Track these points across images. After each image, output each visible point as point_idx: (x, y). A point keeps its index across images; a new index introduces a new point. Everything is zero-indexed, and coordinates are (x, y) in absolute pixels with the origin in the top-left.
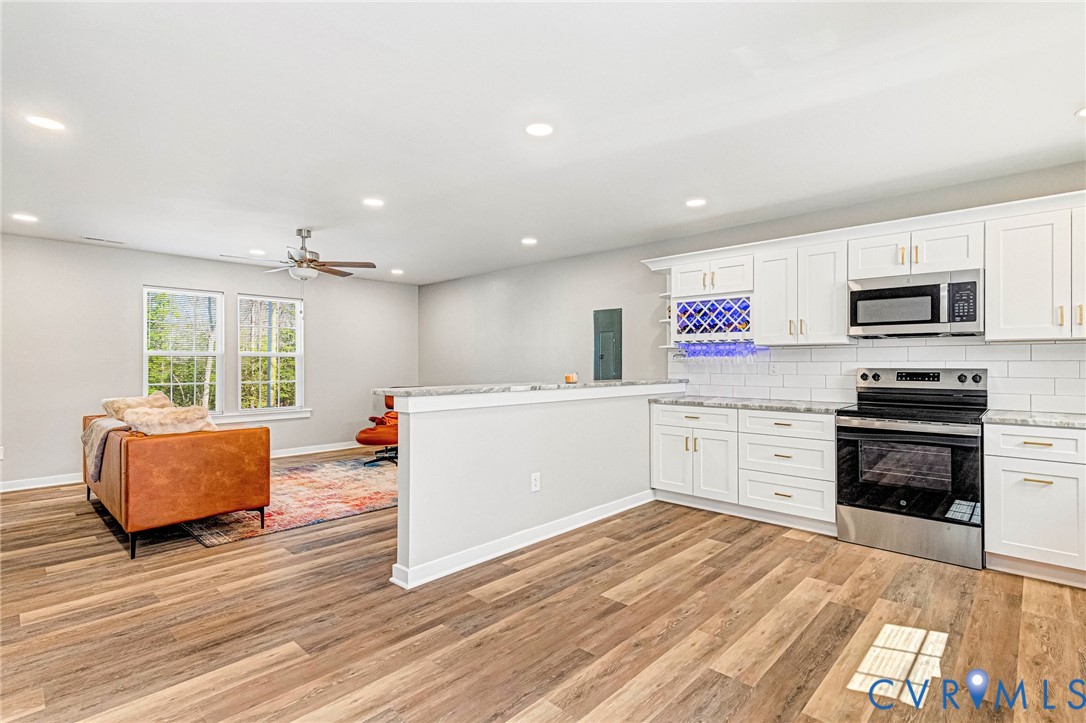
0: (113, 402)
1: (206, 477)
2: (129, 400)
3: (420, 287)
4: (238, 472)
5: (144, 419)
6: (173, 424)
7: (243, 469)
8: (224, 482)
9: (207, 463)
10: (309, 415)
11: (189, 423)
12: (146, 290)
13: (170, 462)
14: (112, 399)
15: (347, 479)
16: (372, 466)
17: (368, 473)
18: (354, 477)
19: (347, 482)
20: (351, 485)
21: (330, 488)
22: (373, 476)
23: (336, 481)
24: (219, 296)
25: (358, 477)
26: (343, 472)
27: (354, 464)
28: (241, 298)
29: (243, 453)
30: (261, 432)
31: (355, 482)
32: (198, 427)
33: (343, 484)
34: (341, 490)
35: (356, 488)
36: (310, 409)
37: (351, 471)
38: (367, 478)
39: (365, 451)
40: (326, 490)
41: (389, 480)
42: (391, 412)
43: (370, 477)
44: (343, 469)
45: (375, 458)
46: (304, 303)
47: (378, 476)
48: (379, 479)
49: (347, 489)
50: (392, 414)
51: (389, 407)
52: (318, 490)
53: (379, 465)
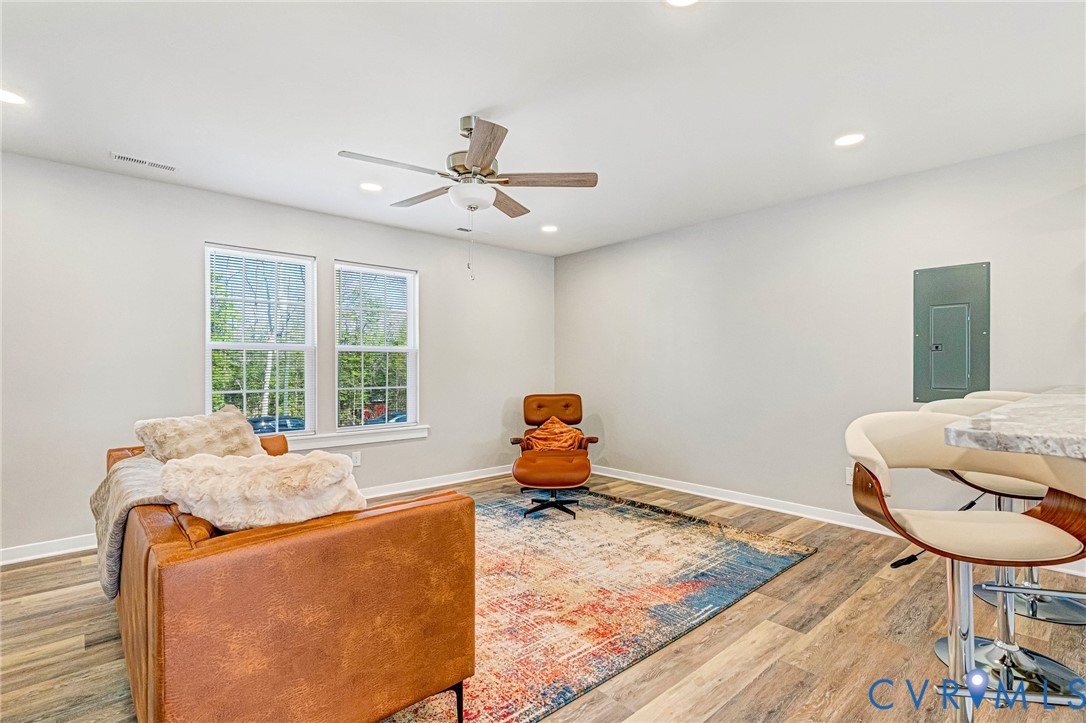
0: (154, 427)
1: (353, 635)
2: (183, 422)
3: (557, 259)
4: (417, 610)
5: (205, 488)
6: (273, 499)
7: (428, 600)
8: (390, 641)
9: (354, 599)
10: (426, 435)
11: (309, 497)
12: (210, 250)
13: (270, 610)
14: (152, 421)
15: (520, 548)
16: (536, 517)
17: (543, 534)
18: (528, 543)
19: (526, 557)
20: (538, 565)
21: (509, 573)
22: (556, 542)
23: (505, 553)
24: (309, 262)
25: (533, 543)
26: (502, 531)
27: (505, 512)
28: (338, 266)
29: (428, 562)
30: (461, 509)
31: (539, 557)
32: (331, 503)
33: (523, 563)
34: (532, 579)
35: (554, 575)
36: (428, 426)
37: (513, 529)
38: (551, 548)
39: (500, 485)
40: (506, 578)
41: (593, 554)
42: (535, 430)
43: (554, 545)
44: (495, 522)
45: (536, 504)
46: (417, 276)
47: (564, 542)
48: (574, 551)
49: (540, 576)
50: (538, 433)
51: (529, 422)
52: (492, 578)
53: (545, 516)
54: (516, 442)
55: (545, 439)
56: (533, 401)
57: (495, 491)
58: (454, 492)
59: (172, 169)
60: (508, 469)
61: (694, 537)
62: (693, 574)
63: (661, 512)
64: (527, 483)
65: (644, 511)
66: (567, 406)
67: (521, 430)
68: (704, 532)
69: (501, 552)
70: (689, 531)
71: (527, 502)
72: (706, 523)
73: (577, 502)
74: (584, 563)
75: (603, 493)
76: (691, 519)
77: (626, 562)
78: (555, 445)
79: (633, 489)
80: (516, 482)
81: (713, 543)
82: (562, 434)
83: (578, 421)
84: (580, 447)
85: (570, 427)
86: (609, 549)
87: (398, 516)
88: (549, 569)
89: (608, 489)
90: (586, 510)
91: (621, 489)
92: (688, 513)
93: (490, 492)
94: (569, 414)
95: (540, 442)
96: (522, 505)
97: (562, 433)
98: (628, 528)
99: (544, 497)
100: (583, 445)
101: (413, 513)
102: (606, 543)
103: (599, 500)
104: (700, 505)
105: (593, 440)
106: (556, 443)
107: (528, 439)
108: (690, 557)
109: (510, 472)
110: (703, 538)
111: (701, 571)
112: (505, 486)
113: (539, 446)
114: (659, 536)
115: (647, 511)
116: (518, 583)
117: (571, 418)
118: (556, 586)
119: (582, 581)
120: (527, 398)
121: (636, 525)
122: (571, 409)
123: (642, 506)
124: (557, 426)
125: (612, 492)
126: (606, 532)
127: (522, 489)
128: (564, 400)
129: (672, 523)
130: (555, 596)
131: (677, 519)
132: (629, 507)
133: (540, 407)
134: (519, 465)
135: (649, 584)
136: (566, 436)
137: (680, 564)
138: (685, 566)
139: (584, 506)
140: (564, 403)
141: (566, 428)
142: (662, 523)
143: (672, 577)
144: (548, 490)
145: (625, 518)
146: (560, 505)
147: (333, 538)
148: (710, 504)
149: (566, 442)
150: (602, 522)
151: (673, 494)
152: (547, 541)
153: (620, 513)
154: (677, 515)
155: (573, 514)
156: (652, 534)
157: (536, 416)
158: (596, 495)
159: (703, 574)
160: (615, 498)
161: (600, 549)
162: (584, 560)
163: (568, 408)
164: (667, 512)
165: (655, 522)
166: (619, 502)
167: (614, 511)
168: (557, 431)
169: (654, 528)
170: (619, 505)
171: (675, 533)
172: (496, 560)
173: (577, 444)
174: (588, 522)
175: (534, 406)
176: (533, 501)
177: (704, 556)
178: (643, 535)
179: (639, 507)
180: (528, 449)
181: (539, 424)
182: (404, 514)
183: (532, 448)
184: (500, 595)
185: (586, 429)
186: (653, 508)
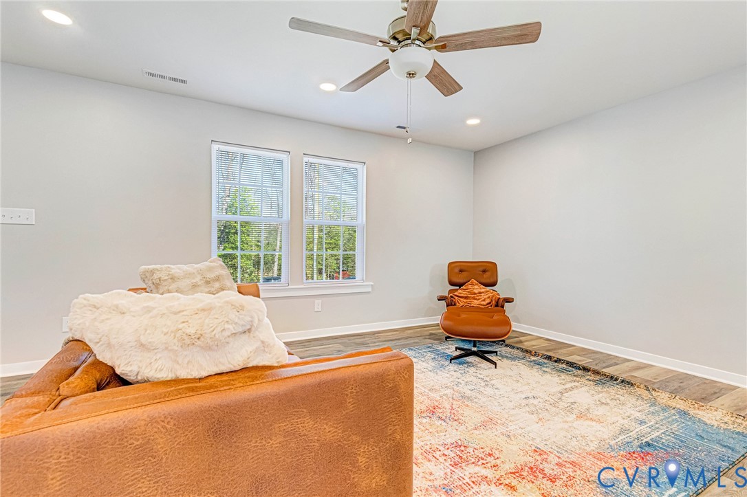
0: (152, 272)
2: (175, 269)
3: (476, 153)
6: (168, 348)
7: (354, 485)
10: (370, 290)
11: (208, 348)
12: (215, 147)
14: (151, 267)
15: (448, 391)
16: (460, 364)
17: (469, 380)
18: (455, 387)
19: (455, 402)
20: (467, 412)
21: (440, 418)
22: (482, 389)
23: (435, 395)
24: (285, 156)
25: (460, 388)
26: (432, 374)
27: (433, 356)
28: (306, 159)
29: (355, 438)
30: (397, 372)
31: (466, 403)
32: (239, 355)
33: (452, 409)
34: (463, 427)
35: (484, 424)
36: (372, 283)
37: (440, 373)
38: (478, 395)
39: (428, 333)
40: (439, 423)
41: (520, 407)
42: (458, 289)
43: (480, 392)
44: (425, 365)
45: (459, 353)
46: (365, 166)
47: (489, 391)
48: (500, 401)
49: (471, 425)
50: (460, 292)
51: (452, 284)
52: (424, 421)
53: (468, 363)
54: (441, 299)
55: (466, 298)
56: (457, 266)
57: (425, 337)
58: (389, 349)
59: (185, 82)
60: (437, 320)
61: (622, 398)
62: (636, 443)
63: (579, 369)
64: (450, 334)
65: (561, 366)
66: (484, 271)
67: (445, 289)
68: (631, 394)
69: (432, 394)
70: (615, 390)
71: (451, 349)
72: (629, 383)
73: (496, 352)
74: (512, 415)
75: (518, 346)
76: (612, 378)
77: (556, 418)
78: (475, 303)
79: (546, 344)
80: (442, 331)
81: (646, 407)
82: (480, 295)
83: (494, 284)
84: (497, 306)
85: (488, 288)
86: (535, 402)
87: (318, 378)
88: (478, 418)
89: (521, 342)
90: (505, 360)
91: (534, 343)
92: (608, 371)
93: (421, 338)
94: (487, 278)
95: (462, 300)
96: (447, 351)
97: (480, 293)
98: (548, 382)
99: (466, 346)
100: (500, 304)
101: (337, 375)
102: (530, 395)
103: (515, 352)
104: (617, 364)
105: (509, 300)
106: (476, 301)
107: (452, 297)
108: (626, 421)
109: (439, 322)
110: (633, 400)
111: (645, 440)
112: (431, 334)
113: (461, 303)
114: (584, 393)
115: (564, 366)
116: (449, 429)
117: (488, 281)
118: (487, 439)
119: (514, 435)
120: (450, 264)
121: (556, 379)
122: (487, 274)
123: (558, 361)
124: (476, 287)
125: (526, 345)
126: (528, 384)
127: (447, 338)
128: (481, 266)
129: (594, 381)
130: (488, 451)
131: (598, 378)
132: (546, 361)
133: (461, 271)
134: (446, 318)
135: (588, 449)
136: (484, 296)
137: (617, 428)
138: (623, 431)
139: (502, 357)
140: (481, 269)
141: (484, 289)
142: (583, 380)
143: (613, 443)
144: (470, 341)
145: (544, 371)
146: (482, 355)
147: (228, 406)
148: (627, 364)
149: (484, 300)
150: (523, 373)
151: (584, 352)
152: (473, 387)
153: (537, 366)
154: (596, 373)
155: (495, 364)
156: (576, 391)
157: (457, 280)
158: (513, 347)
159: (648, 444)
160: (530, 352)
161: (525, 402)
162: (512, 412)
163: (486, 273)
164: (586, 369)
165: (575, 378)
166: (535, 355)
167: (532, 364)
168: (476, 291)
169: (576, 384)
170: (536, 358)
171: (599, 393)
172: (427, 402)
173: (494, 302)
174: (509, 373)
175: (457, 270)
176: (457, 348)
177: (642, 422)
178: (567, 390)
179: (556, 361)
180: (451, 305)
181: (460, 285)
182: (325, 377)
183: (455, 305)
184: (433, 442)
185: (501, 290)
186: (570, 364)
